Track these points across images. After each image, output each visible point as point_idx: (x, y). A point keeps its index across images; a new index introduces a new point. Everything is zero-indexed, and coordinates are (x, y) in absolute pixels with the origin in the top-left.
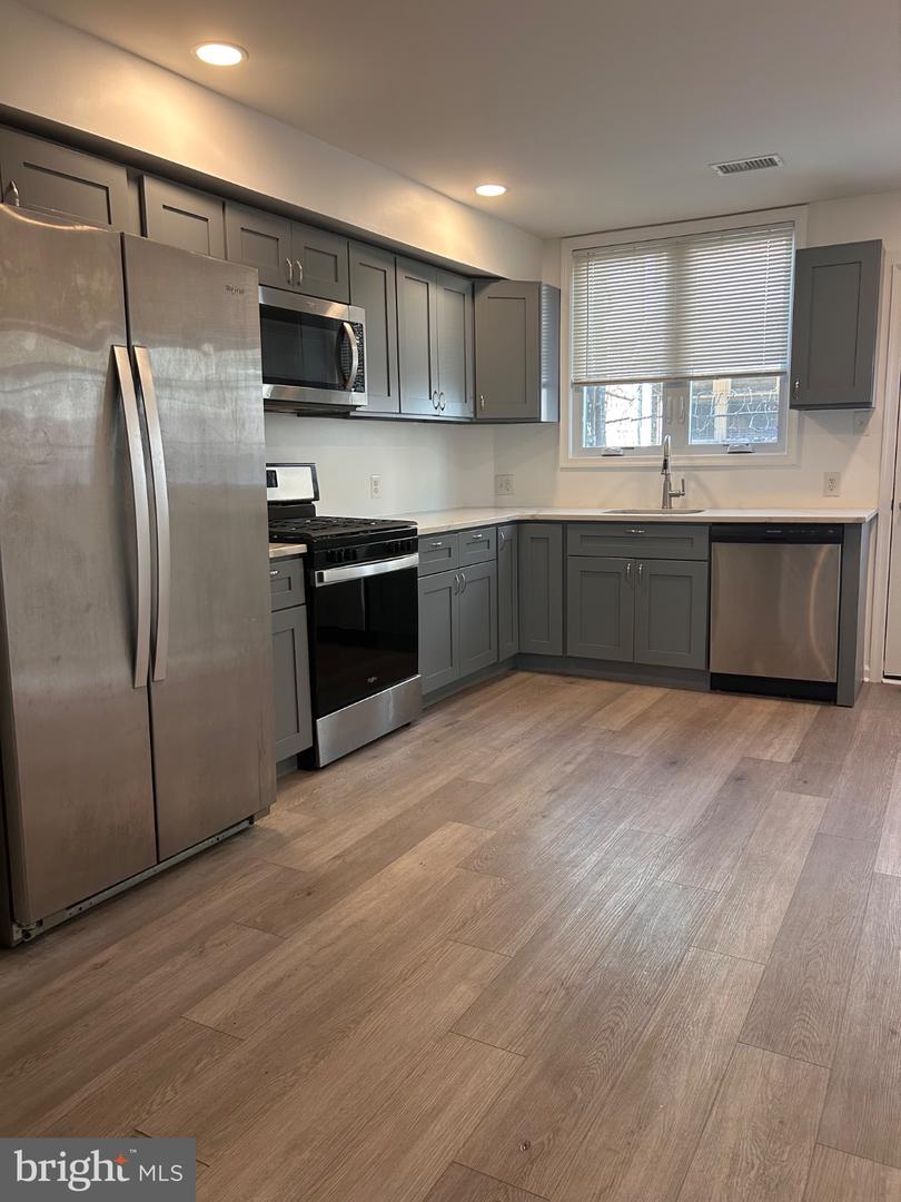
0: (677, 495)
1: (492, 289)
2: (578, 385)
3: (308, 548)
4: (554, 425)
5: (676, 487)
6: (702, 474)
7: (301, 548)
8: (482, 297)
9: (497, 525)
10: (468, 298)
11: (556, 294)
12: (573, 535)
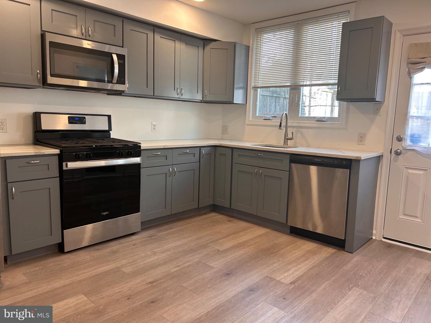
0: (291, 139)
1: (212, 45)
2: (256, 88)
3: (61, 151)
4: (244, 105)
6: (303, 130)
7: (57, 151)
8: (208, 48)
9: (200, 147)
10: (201, 50)
11: (248, 48)
12: (236, 153)
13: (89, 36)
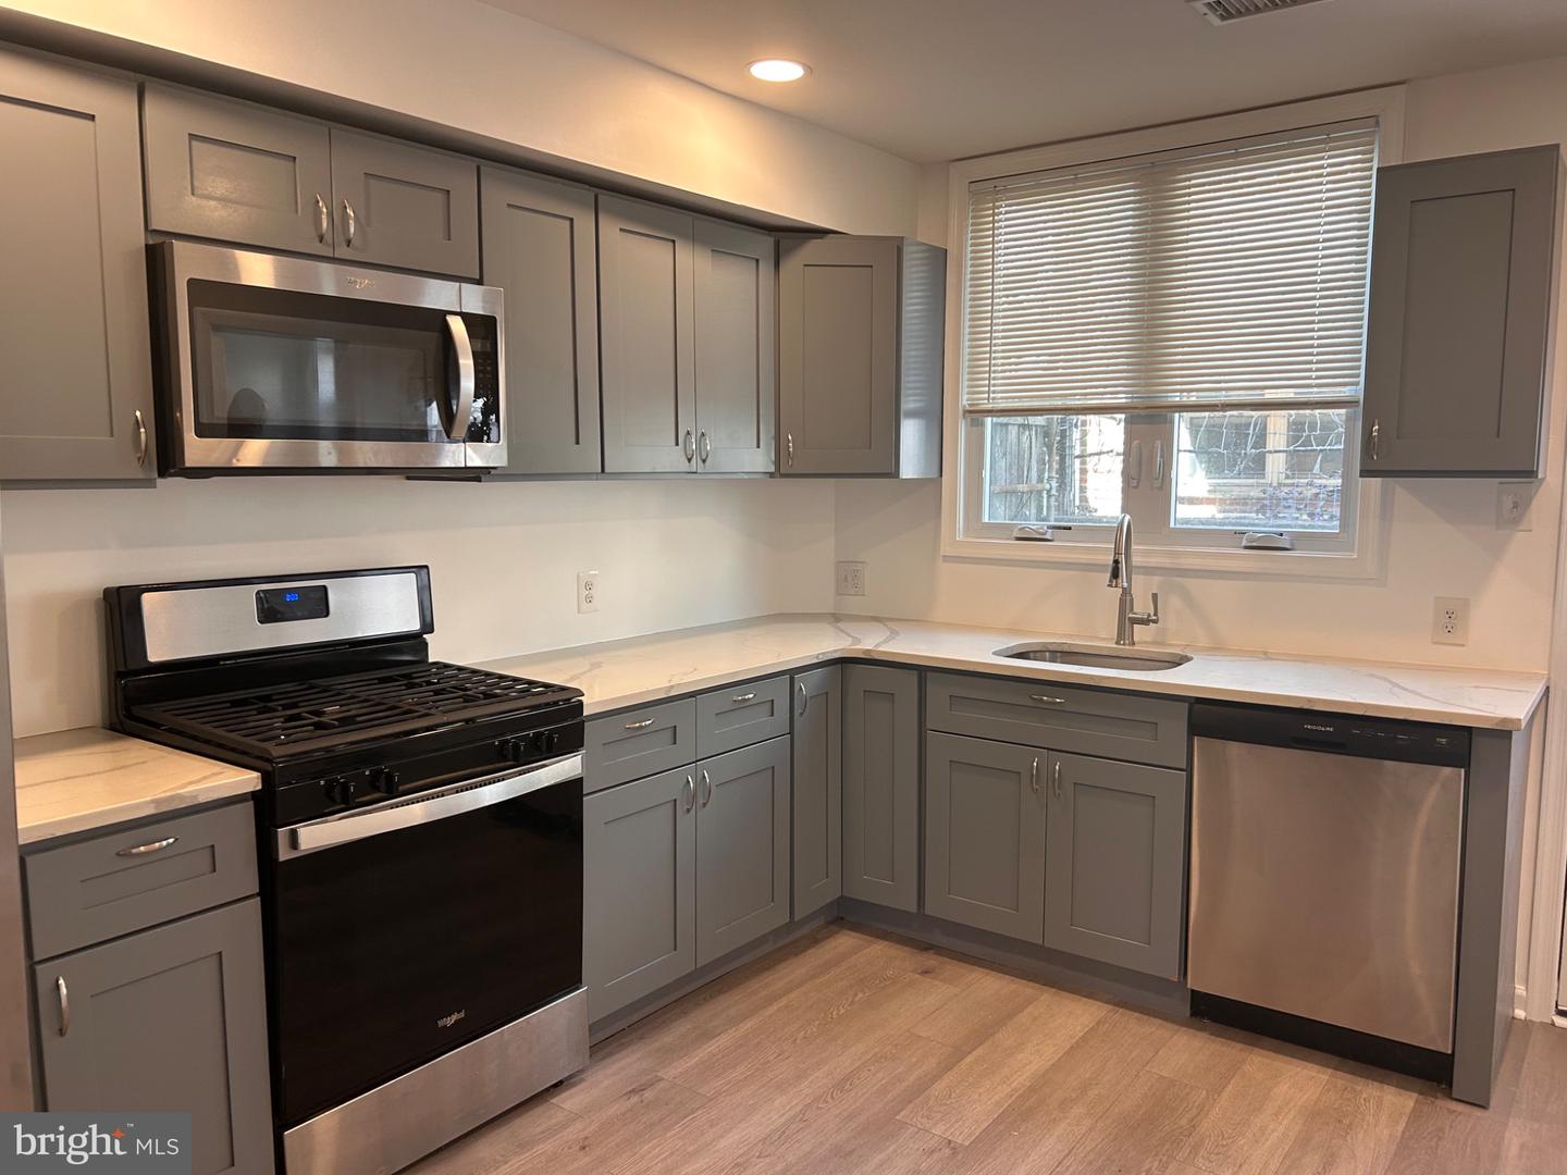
0: (1145, 622)
1: (811, 250)
2: (975, 415)
3: (267, 778)
4: (931, 485)
5: (1142, 607)
6: (1192, 584)
7: (248, 780)
8: (793, 265)
9: (792, 673)
10: (766, 269)
11: (939, 259)
12: (937, 693)
13: (349, 243)
